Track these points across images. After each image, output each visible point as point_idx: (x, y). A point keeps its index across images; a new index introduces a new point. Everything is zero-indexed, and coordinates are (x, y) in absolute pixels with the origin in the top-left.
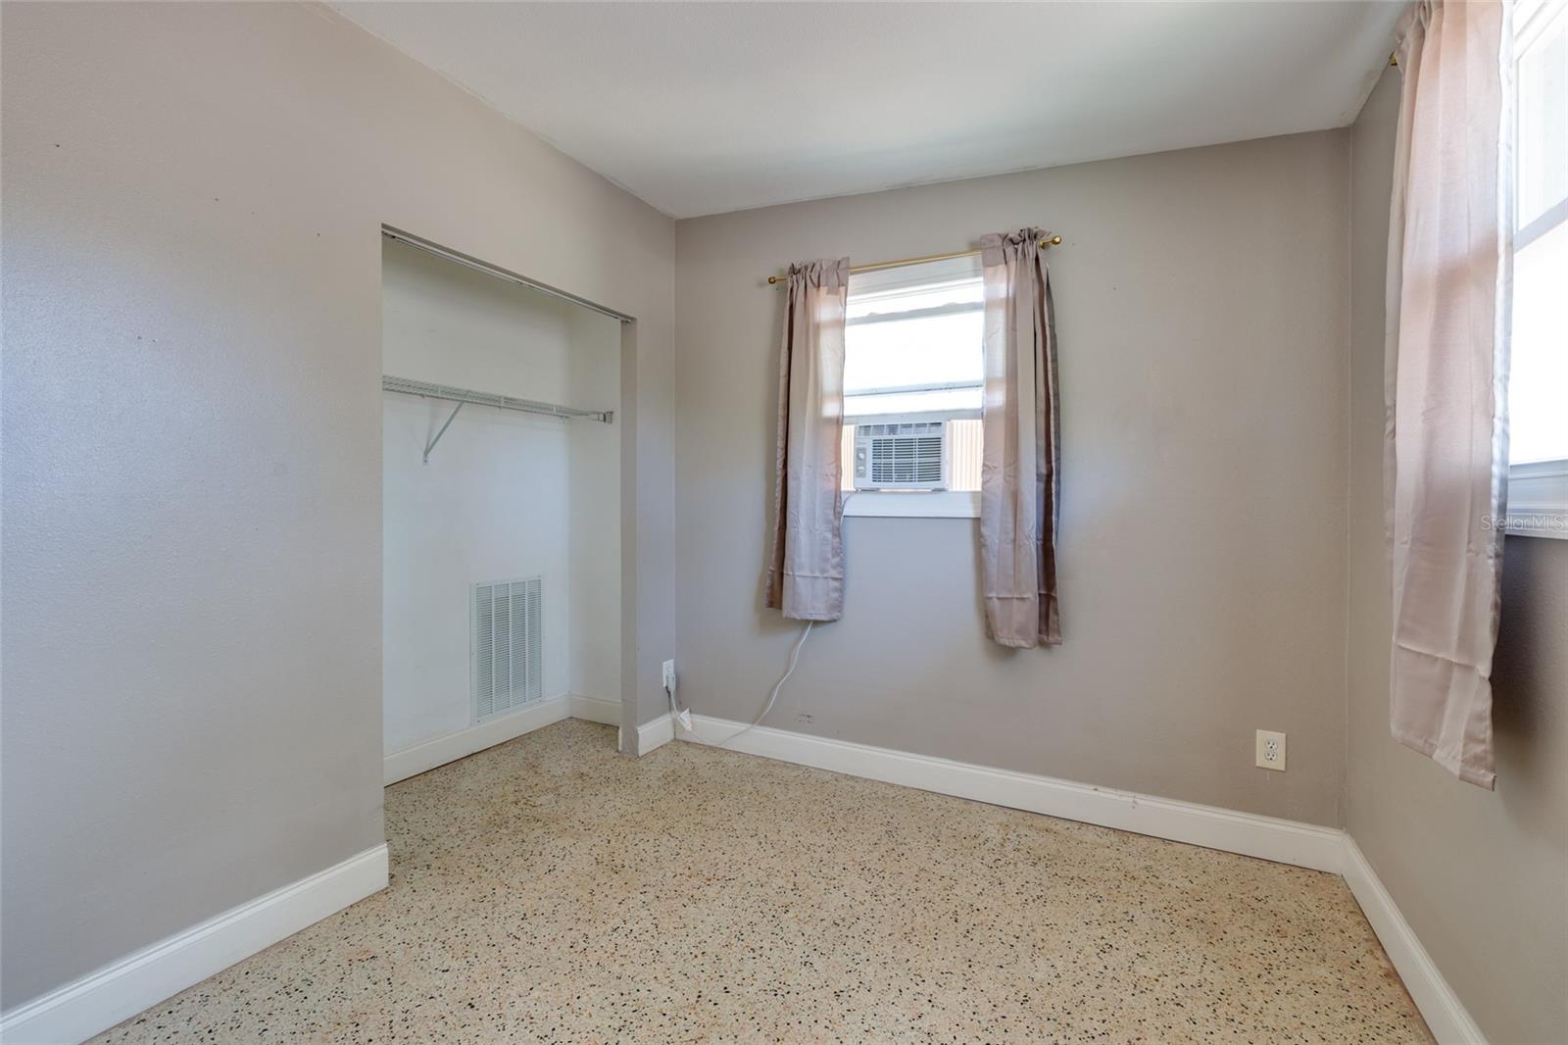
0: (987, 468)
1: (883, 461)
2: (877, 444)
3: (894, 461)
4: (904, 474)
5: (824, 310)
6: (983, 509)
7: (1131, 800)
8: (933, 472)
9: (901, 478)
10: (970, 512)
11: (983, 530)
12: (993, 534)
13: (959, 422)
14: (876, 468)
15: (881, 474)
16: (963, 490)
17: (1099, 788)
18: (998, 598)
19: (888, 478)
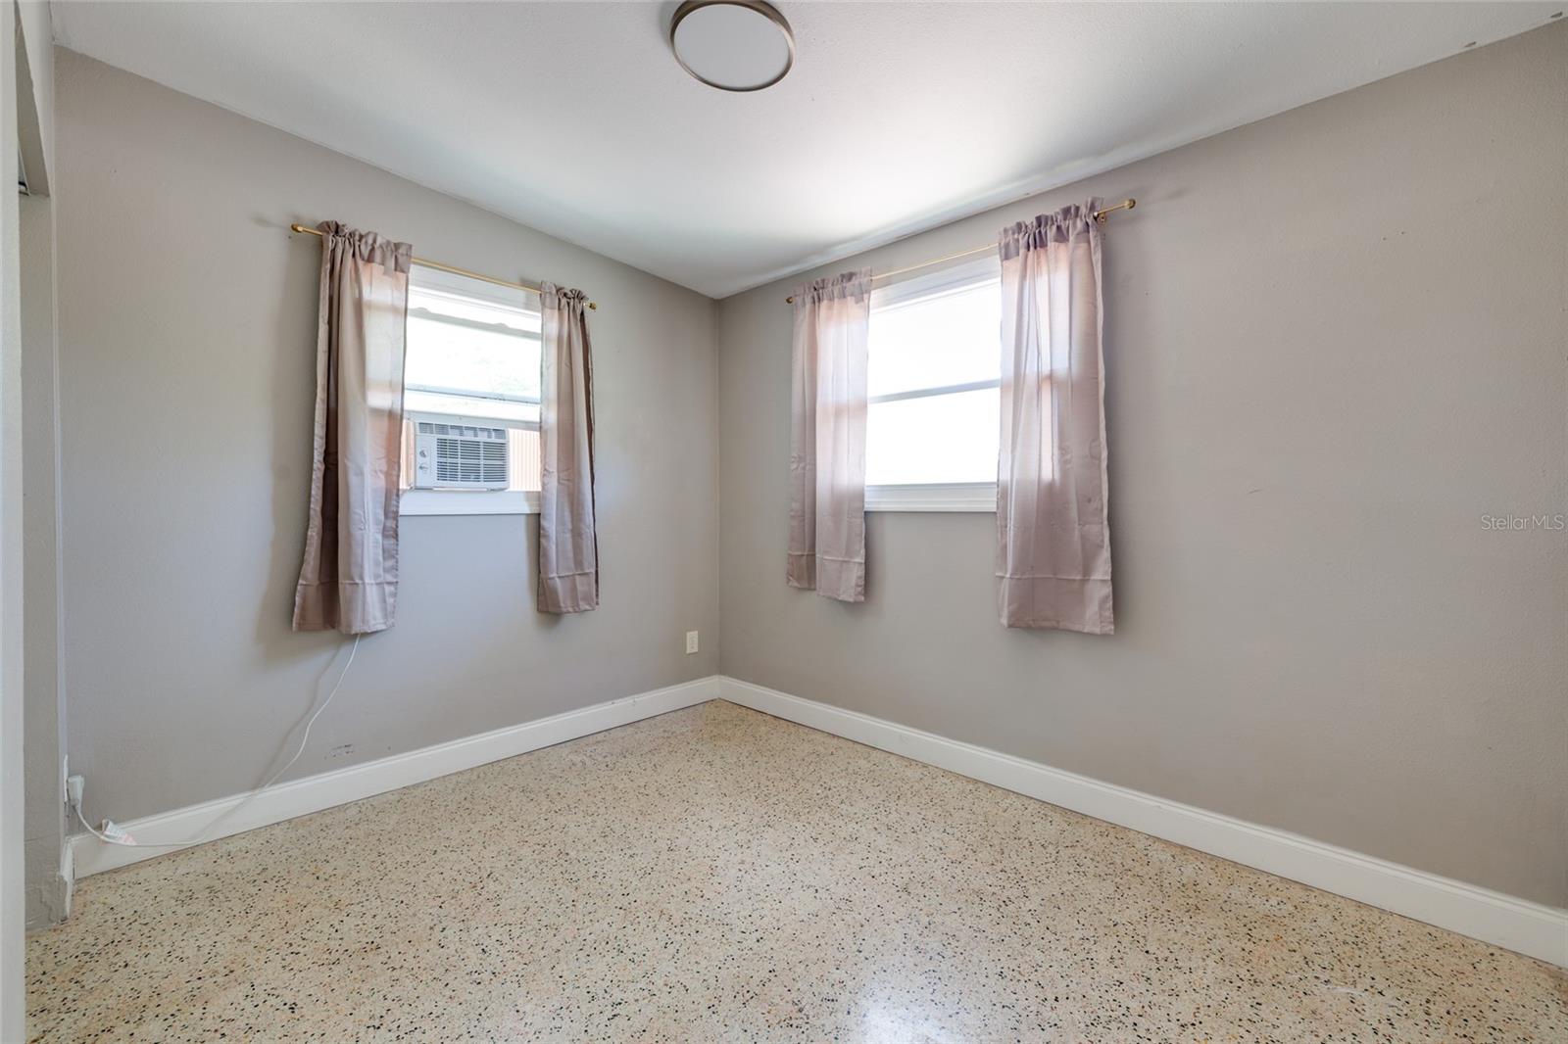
0: (545, 473)
1: (450, 460)
2: (442, 443)
3: (459, 461)
4: (471, 473)
5: (376, 288)
6: (540, 505)
7: (631, 701)
8: (499, 474)
9: (465, 478)
10: (526, 508)
11: (543, 522)
12: (551, 525)
13: (516, 431)
14: (442, 467)
15: (445, 472)
16: (519, 490)
17: (615, 701)
18: (559, 577)
19: (454, 477)
